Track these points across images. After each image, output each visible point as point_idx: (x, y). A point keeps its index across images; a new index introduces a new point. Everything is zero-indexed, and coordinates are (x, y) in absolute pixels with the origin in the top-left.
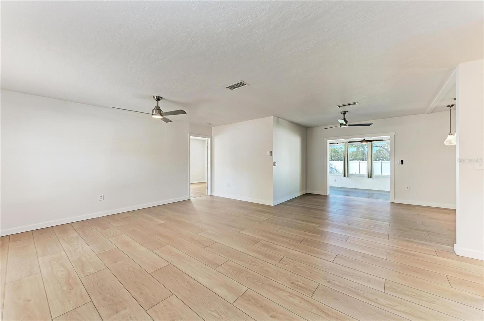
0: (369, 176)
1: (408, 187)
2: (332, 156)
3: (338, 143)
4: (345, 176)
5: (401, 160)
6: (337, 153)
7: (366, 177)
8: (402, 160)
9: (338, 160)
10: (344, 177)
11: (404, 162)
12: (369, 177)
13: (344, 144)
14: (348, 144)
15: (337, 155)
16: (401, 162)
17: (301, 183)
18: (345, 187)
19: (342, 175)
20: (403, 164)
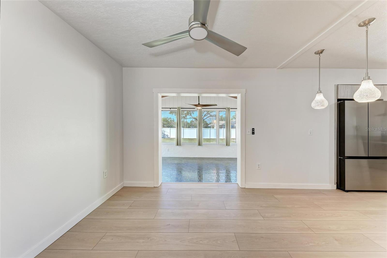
1: (259, 165)
2: (164, 124)
3: (170, 108)
6: (168, 122)
7: (197, 145)
9: (168, 127)
10: (177, 146)
11: (255, 131)
12: (199, 145)
15: (168, 123)
17: (106, 173)
18: (178, 157)
19: (175, 144)
20: (254, 134)
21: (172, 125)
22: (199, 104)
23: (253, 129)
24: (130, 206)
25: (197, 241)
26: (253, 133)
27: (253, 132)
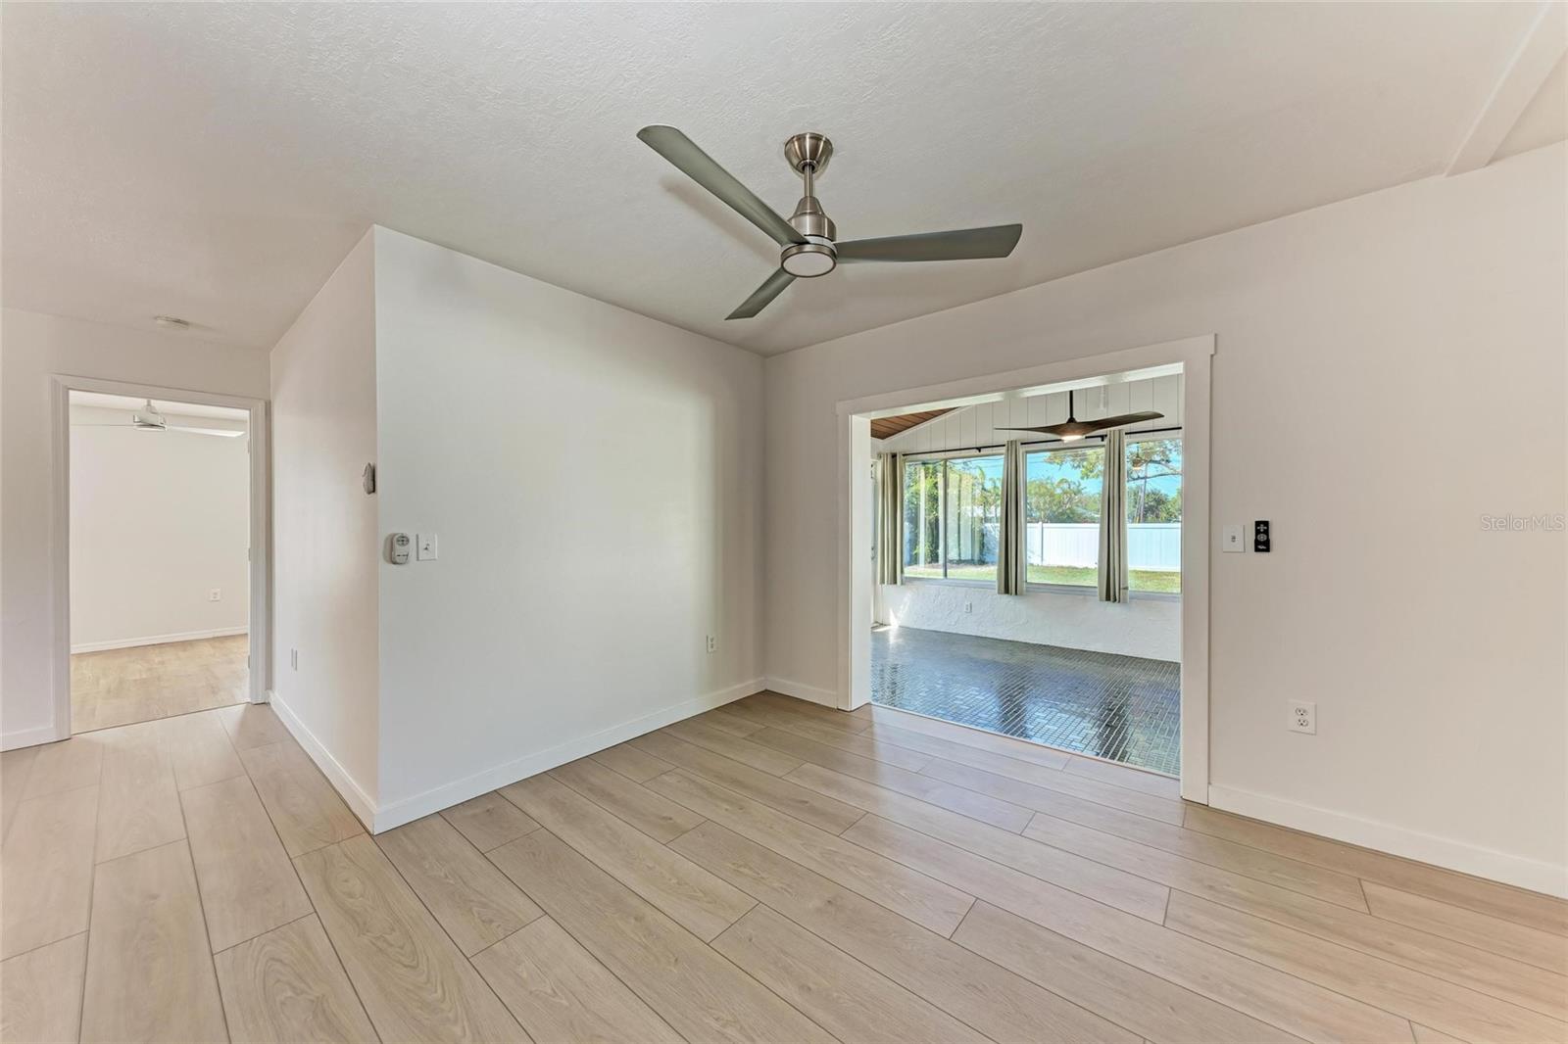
0: (1109, 596)
1: (1301, 711)
3: (979, 449)
4: (1007, 591)
5: (1258, 524)
7: (1098, 598)
8: (1266, 523)
10: (1005, 595)
11: (1275, 536)
12: (1108, 598)
13: (1003, 450)
14: (1022, 449)
16: (1258, 532)
17: (714, 642)
18: (1009, 639)
19: (997, 587)
20: (1268, 550)
21: (1069, 508)
22: (1072, 420)
23: (1262, 528)
24: (752, 735)
25: (842, 863)
26: (1263, 545)
27: (1262, 538)
